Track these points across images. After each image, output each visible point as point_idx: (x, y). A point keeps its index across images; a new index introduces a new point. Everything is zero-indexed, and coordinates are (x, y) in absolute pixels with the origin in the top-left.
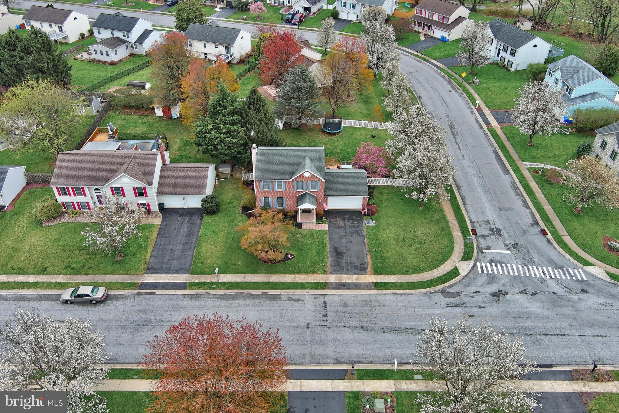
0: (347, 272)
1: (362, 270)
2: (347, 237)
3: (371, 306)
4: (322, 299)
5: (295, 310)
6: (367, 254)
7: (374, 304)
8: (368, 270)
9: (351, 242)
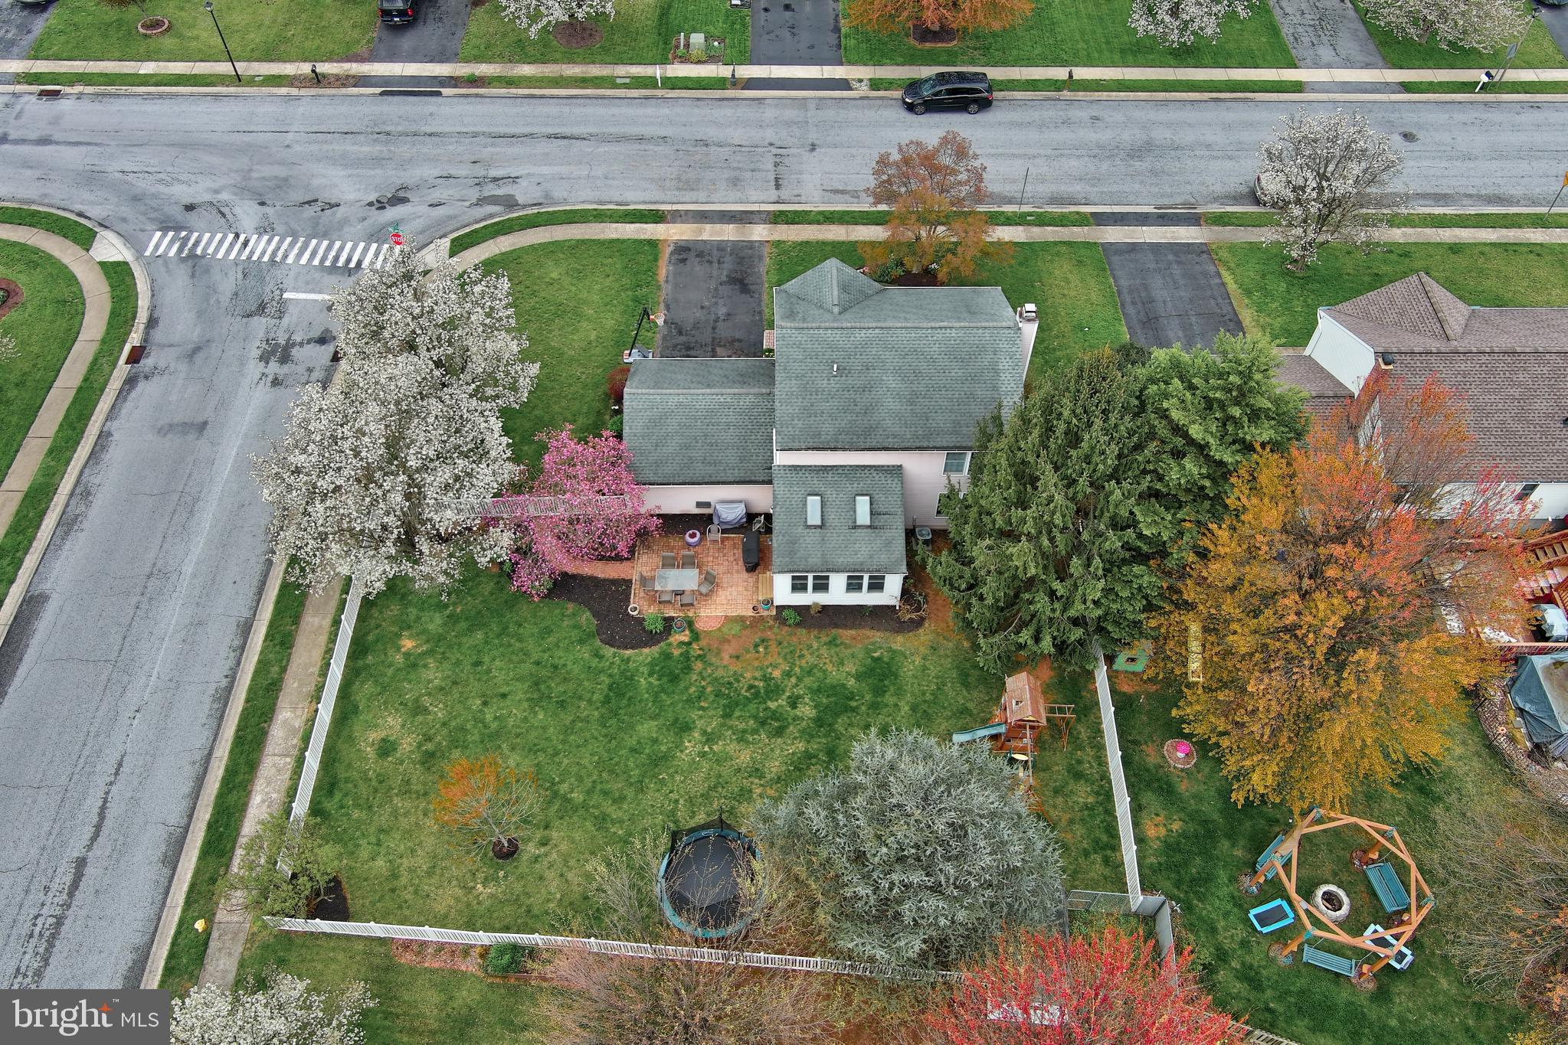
0: (721, 246)
1: (684, 251)
2: (713, 317)
3: (679, 179)
4: (785, 194)
5: (840, 174)
6: (667, 282)
7: (674, 183)
8: (671, 248)
9: (702, 308)
